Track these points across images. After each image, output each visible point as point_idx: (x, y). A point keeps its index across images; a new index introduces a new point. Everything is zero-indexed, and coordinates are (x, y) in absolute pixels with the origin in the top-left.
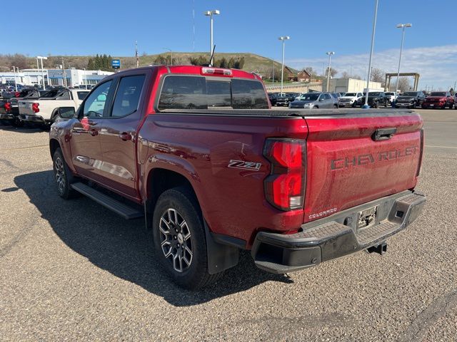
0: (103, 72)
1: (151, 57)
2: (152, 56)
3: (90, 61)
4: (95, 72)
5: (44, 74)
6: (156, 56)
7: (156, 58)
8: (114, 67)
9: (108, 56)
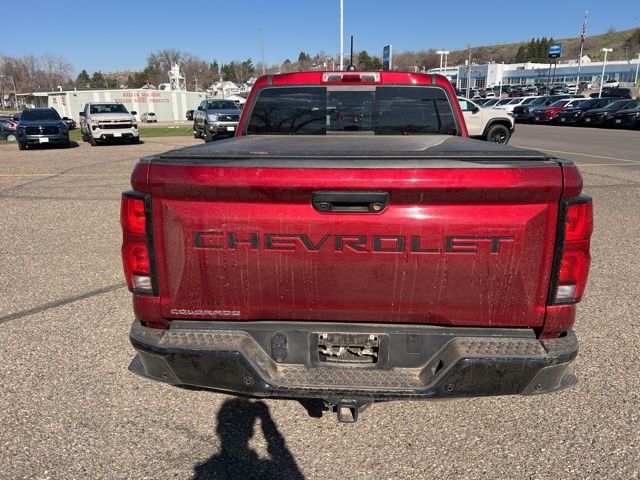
0: (533, 65)
1: (621, 34)
2: (624, 33)
3: (521, 49)
4: (522, 65)
5: (454, 73)
6: (629, 31)
7: (630, 35)
8: (550, 56)
9: (548, 40)
